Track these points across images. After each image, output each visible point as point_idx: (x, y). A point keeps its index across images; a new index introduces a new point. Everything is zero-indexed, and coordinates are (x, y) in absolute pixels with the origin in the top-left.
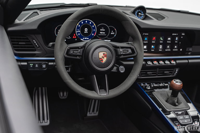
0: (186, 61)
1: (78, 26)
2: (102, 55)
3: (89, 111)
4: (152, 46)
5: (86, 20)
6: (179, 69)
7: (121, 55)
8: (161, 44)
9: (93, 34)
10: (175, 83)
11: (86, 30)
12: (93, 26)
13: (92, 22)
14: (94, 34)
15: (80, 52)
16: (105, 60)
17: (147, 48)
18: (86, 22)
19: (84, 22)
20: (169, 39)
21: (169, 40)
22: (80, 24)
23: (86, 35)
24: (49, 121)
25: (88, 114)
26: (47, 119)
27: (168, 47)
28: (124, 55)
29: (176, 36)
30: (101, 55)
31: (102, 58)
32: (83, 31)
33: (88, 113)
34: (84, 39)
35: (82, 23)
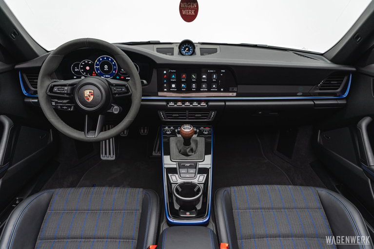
0: (223, 103)
1: (97, 63)
2: (88, 93)
3: (155, 151)
4: (183, 85)
5: (105, 57)
6: (216, 112)
7: (116, 94)
8: (194, 82)
9: (114, 72)
11: (106, 67)
12: (113, 63)
13: (111, 59)
14: (115, 72)
15: (67, 90)
16: (91, 98)
17: (177, 87)
19: (103, 58)
20: (204, 76)
21: (204, 79)
22: (99, 60)
23: (106, 73)
24: (114, 156)
25: (154, 154)
26: (113, 154)
27: (204, 86)
28: (119, 94)
29: (214, 73)
30: (87, 93)
31: (88, 97)
32: (102, 68)
33: (154, 152)
34: (105, 77)
35: (101, 59)
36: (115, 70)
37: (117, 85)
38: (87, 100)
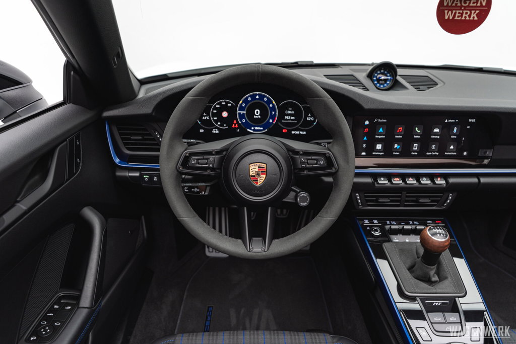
0: (475, 180)
1: (241, 104)
2: (257, 170)
4: (396, 146)
5: (256, 95)
6: (455, 194)
7: (303, 169)
8: (416, 141)
9: (271, 121)
10: (430, 235)
11: (257, 112)
12: (271, 105)
13: (268, 98)
14: (273, 121)
16: (262, 179)
17: (384, 149)
18: (257, 97)
19: (253, 97)
20: (436, 130)
21: (436, 134)
22: (246, 101)
23: (257, 122)
27: (433, 147)
28: (309, 169)
29: (453, 124)
30: (254, 169)
31: (257, 177)
32: (250, 113)
34: (254, 130)
35: (250, 99)
36: (273, 117)
37: (306, 153)
38: (254, 183)
